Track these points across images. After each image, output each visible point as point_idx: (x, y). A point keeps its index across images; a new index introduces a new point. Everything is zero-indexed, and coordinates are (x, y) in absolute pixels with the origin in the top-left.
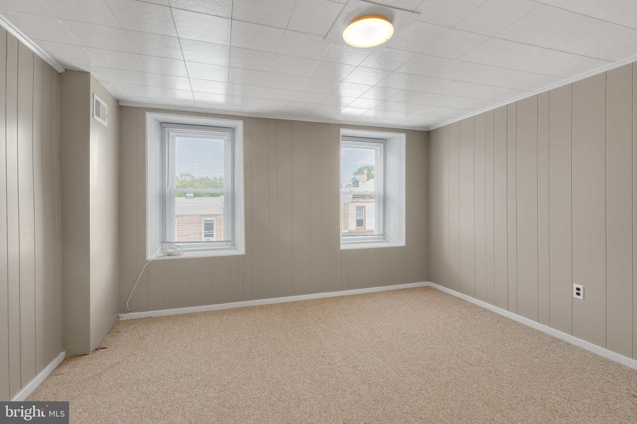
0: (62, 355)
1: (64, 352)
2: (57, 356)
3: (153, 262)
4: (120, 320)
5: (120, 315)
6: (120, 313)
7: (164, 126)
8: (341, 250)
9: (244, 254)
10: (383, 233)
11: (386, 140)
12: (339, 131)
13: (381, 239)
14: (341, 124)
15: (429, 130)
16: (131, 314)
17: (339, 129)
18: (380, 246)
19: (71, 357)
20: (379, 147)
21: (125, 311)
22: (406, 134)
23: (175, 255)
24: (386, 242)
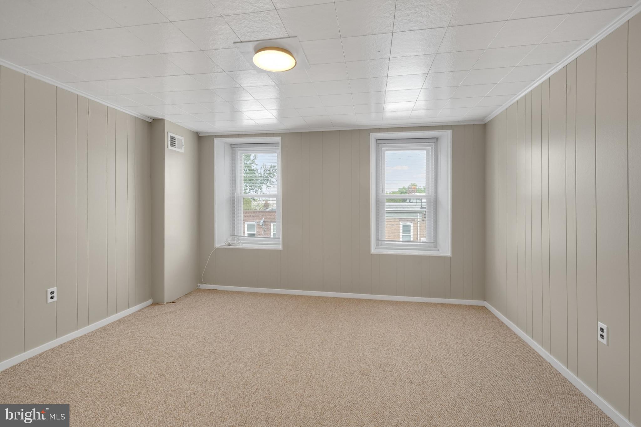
0: (150, 302)
1: (152, 300)
2: (146, 301)
3: (218, 249)
4: (199, 288)
5: (199, 285)
6: (199, 284)
7: (233, 147)
8: (372, 254)
9: (282, 249)
10: (434, 240)
11: (437, 139)
12: (369, 135)
13: (432, 247)
14: (371, 129)
15: (485, 123)
16: (205, 285)
17: (369, 134)
18: (429, 254)
19: (156, 304)
20: (430, 147)
21: (202, 283)
22: (452, 130)
23: (233, 245)
24: (437, 251)
